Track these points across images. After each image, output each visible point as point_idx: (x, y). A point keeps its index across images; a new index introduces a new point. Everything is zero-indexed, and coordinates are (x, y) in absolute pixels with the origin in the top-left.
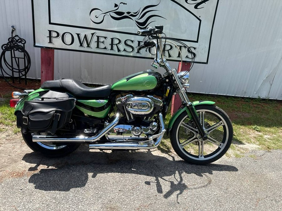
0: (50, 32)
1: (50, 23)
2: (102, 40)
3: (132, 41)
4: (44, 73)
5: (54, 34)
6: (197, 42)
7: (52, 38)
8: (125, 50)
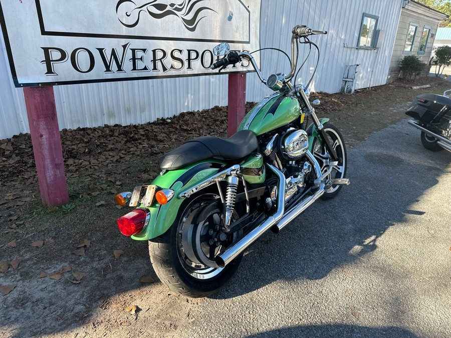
0: (46, 50)
1: (44, 32)
2: (139, 54)
3: (181, 51)
4: (44, 137)
5: (56, 55)
6: (249, 43)
7: (52, 62)
8: (172, 67)
